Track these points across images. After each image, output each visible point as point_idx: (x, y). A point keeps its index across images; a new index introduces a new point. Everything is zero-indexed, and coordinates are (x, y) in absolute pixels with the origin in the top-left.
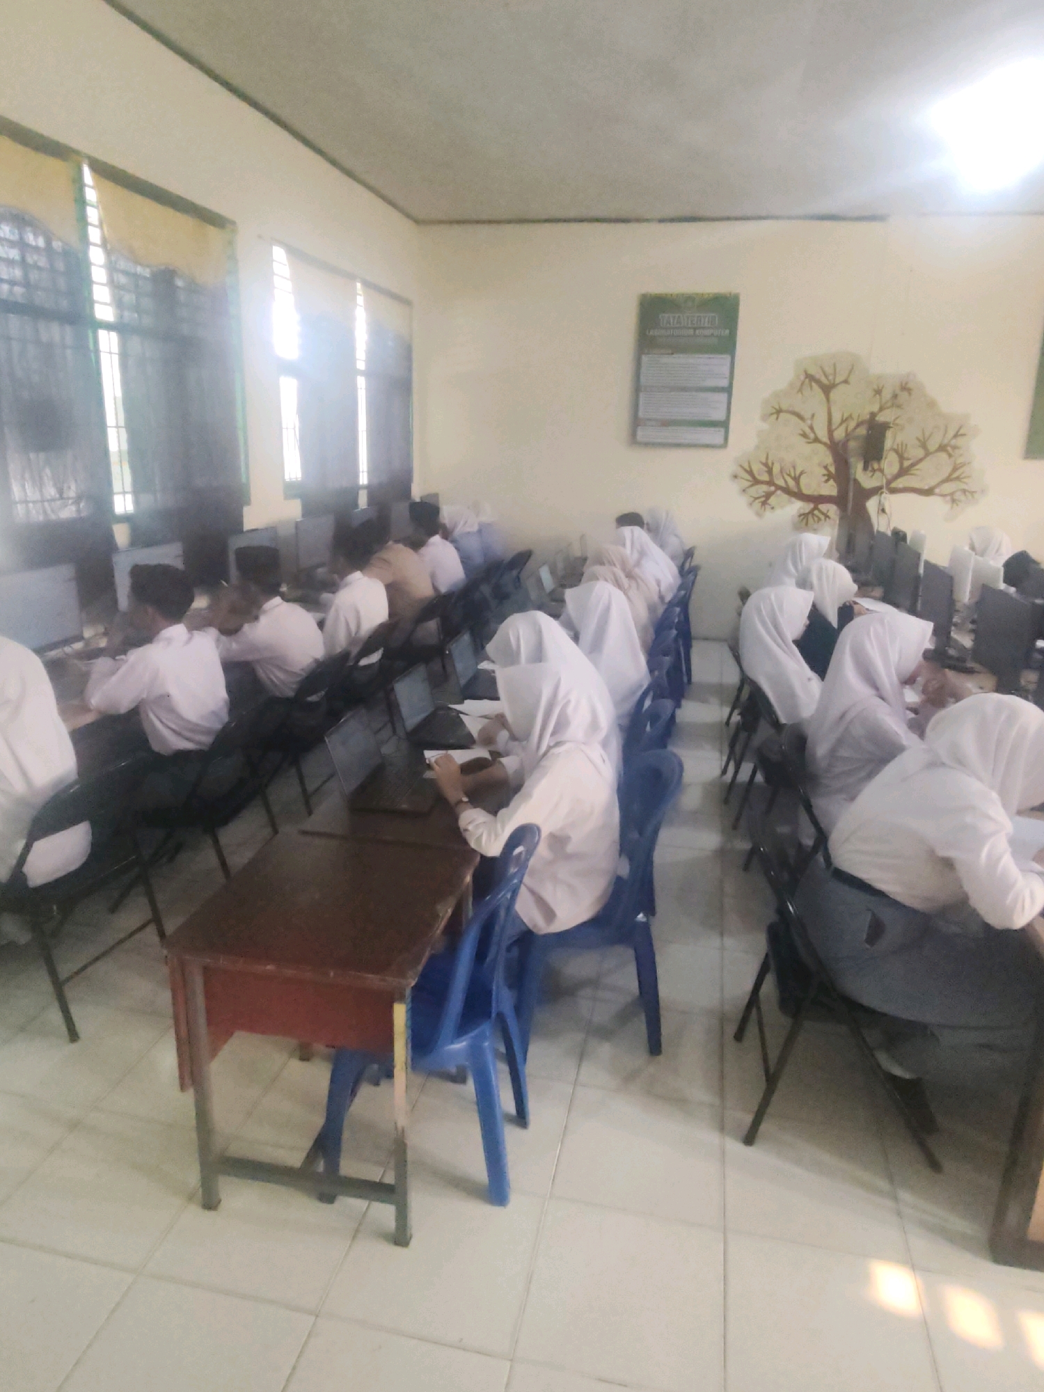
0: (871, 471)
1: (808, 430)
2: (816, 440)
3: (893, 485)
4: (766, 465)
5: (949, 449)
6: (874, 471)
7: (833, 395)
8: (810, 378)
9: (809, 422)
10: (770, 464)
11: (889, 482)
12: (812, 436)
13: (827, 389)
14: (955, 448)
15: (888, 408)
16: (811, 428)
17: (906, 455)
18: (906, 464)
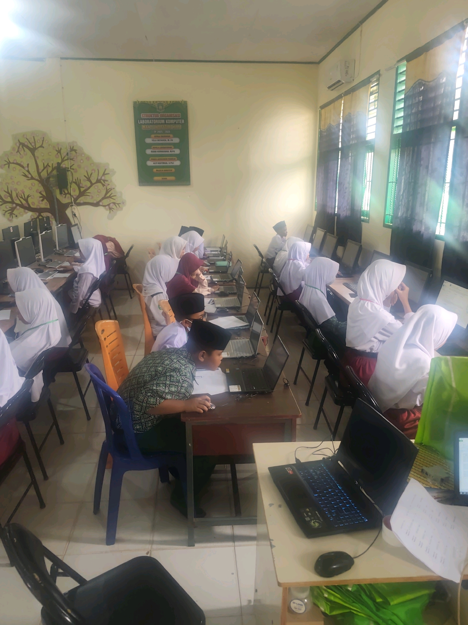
0: (64, 194)
1: (27, 173)
2: (32, 178)
3: (78, 201)
4: (8, 193)
5: (102, 181)
6: (66, 194)
7: (36, 154)
8: (23, 145)
9: (27, 169)
10: (10, 192)
11: (76, 200)
12: (30, 176)
13: (33, 151)
14: (104, 181)
15: (66, 160)
16: (28, 171)
17: (81, 185)
18: (82, 190)
